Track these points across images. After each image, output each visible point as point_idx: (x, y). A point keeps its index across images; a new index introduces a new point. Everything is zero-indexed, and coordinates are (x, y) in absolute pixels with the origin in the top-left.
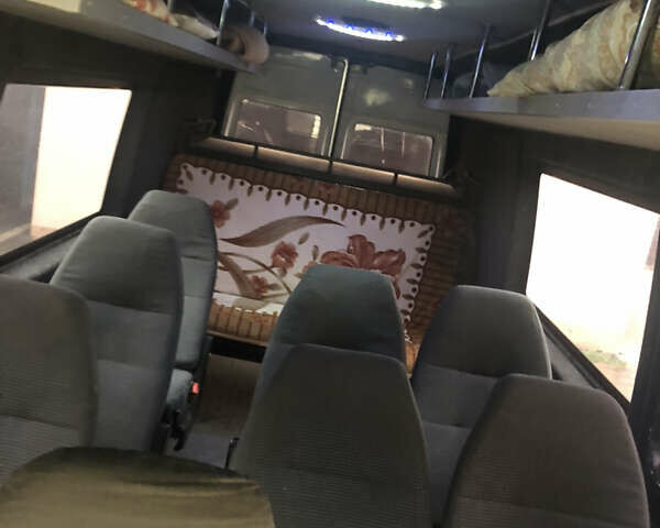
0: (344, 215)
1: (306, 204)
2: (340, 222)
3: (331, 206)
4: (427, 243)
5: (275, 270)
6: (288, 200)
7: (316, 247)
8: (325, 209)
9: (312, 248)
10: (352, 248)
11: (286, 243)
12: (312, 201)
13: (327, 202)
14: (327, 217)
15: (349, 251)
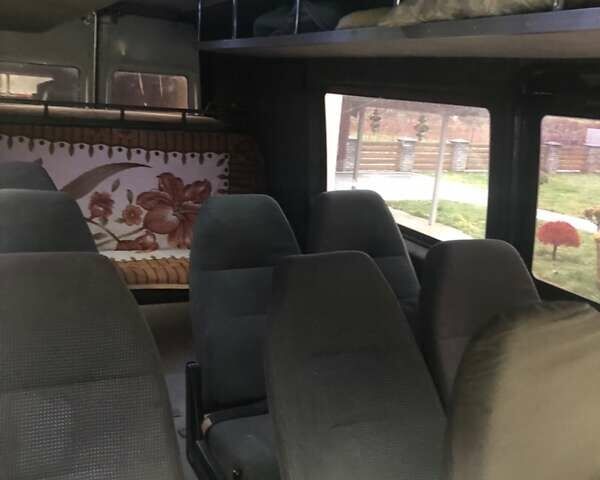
0: (148, 157)
1: (110, 153)
2: (145, 163)
3: (134, 151)
4: (226, 170)
5: (96, 220)
6: (91, 151)
7: (128, 190)
8: (129, 155)
9: (125, 193)
10: (162, 186)
11: (100, 192)
12: (115, 149)
13: (129, 148)
14: (132, 161)
15: (160, 189)
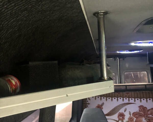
2: (134, 102)
3: (130, 99)
5: (120, 121)
6: (118, 100)
7: (129, 112)
8: (129, 100)
10: (140, 110)
11: (121, 112)
12: (124, 99)
13: (129, 98)
14: (130, 102)
15: (140, 111)
